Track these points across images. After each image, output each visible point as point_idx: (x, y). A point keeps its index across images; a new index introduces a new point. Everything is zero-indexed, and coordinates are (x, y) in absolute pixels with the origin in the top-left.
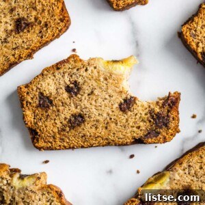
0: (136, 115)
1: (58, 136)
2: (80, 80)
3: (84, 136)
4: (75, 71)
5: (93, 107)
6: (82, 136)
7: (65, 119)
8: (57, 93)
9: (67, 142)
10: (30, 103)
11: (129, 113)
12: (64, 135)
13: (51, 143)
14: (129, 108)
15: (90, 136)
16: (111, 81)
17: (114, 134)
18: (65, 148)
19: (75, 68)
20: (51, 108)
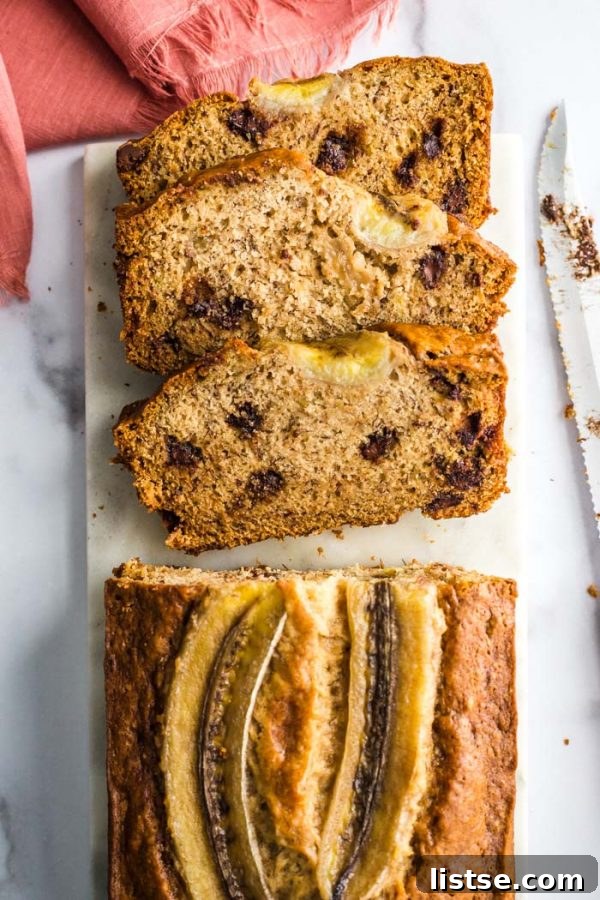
0: (403, 466)
1: (228, 520)
2: (258, 401)
3: (290, 513)
4: (243, 379)
5: (300, 457)
6: (286, 516)
7: (239, 483)
8: (209, 432)
9: (252, 531)
10: (149, 461)
11: (387, 464)
12: (241, 516)
13: (215, 535)
14: (383, 453)
15: (304, 513)
16: (332, 400)
17: (357, 505)
18: (249, 541)
19: (241, 373)
20: (201, 465)
